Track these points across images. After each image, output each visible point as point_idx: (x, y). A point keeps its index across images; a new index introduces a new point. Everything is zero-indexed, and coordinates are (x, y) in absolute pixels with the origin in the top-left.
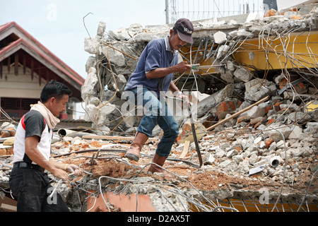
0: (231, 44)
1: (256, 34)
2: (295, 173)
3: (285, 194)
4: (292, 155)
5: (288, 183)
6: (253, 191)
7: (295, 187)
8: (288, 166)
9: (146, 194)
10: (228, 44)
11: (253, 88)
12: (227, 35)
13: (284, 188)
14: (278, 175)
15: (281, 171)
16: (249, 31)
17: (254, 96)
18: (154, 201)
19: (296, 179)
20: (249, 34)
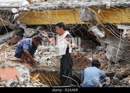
0: (20, 13)
1: (32, 10)
2: (55, 63)
3: (54, 71)
4: (53, 57)
5: (54, 66)
6: (42, 69)
7: (57, 68)
8: (53, 61)
9: (13, 67)
10: (19, 13)
11: (28, 32)
12: (18, 10)
13: (53, 68)
14: (49, 64)
15: (50, 62)
16: (28, 9)
17: (29, 35)
18: (18, 70)
19: (57, 65)
20: (29, 10)
